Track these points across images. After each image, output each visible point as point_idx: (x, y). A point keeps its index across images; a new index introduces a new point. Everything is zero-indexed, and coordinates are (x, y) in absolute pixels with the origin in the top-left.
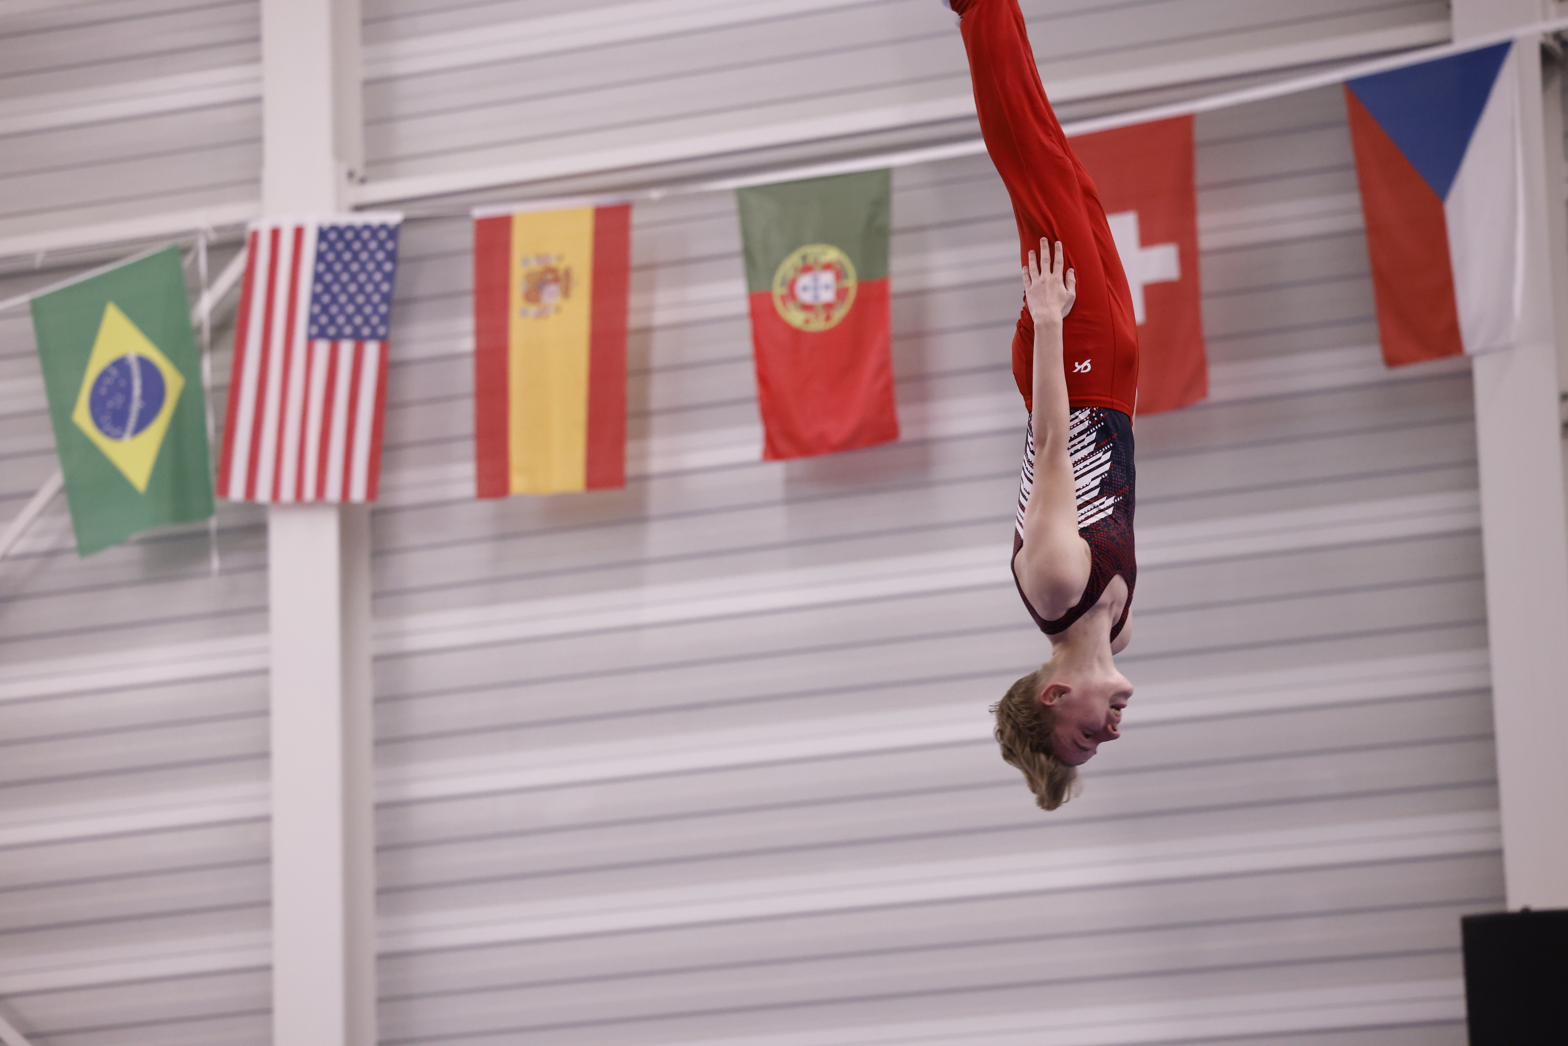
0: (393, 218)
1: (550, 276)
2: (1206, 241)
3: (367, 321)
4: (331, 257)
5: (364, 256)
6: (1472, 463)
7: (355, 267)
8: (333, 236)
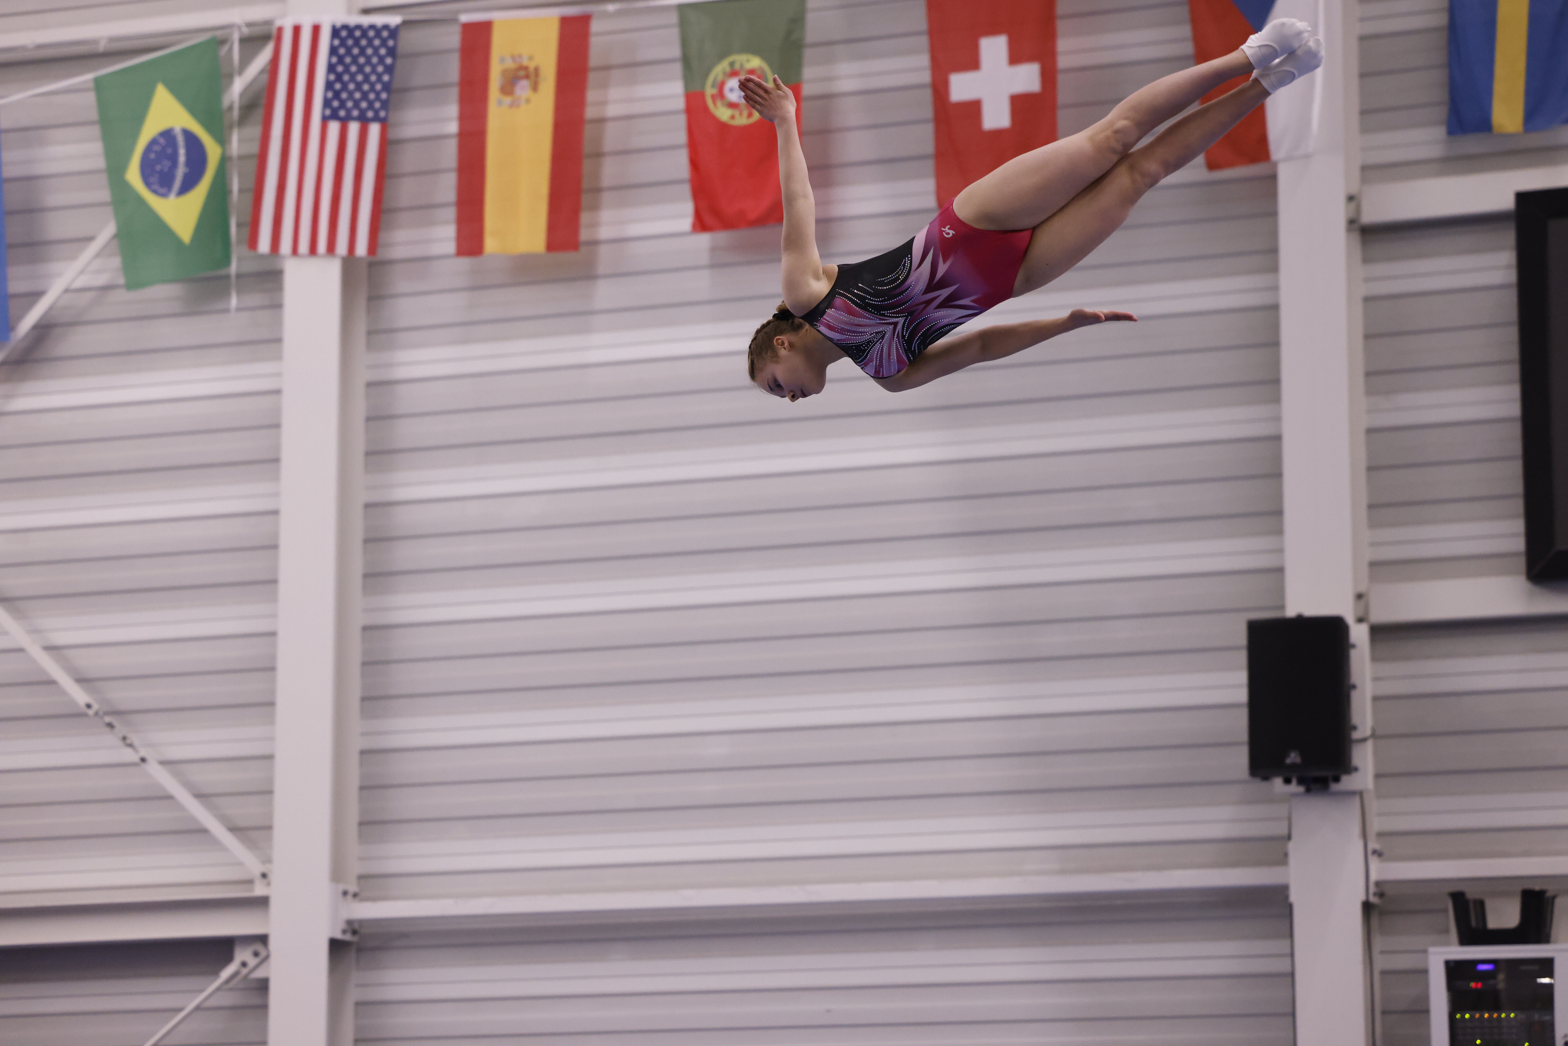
0: (394, 20)
1: (522, 73)
2: (1063, 62)
3: (371, 106)
4: (342, 51)
5: (369, 51)
6: (1274, 251)
7: (362, 60)
8: (344, 33)
